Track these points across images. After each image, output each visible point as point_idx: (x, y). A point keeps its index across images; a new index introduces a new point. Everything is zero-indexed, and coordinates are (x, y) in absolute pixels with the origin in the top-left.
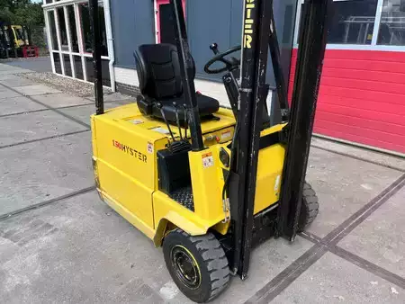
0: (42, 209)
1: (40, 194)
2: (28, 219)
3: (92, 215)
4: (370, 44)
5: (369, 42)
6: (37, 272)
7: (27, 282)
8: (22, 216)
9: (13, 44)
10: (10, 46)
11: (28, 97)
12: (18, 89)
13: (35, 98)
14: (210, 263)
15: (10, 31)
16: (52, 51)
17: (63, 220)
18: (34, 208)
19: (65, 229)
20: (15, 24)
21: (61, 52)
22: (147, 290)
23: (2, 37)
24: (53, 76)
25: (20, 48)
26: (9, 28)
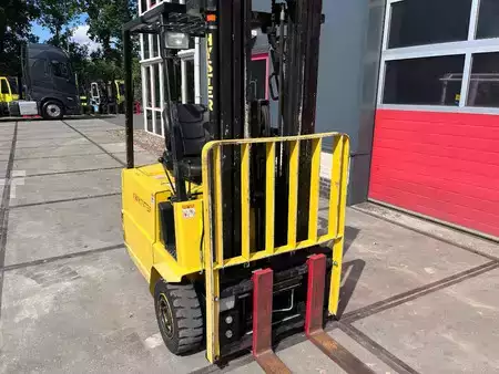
0: (75, 259)
1: (80, 245)
2: (60, 266)
3: (117, 268)
4: (457, 105)
5: (456, 103)
6: (47, 311)
7: (36, 316)
8: (56, 263)
9: (114, 97)
10: (112, 102)
11: (111, 154)
12: (104, 146)
13: (116, 155)
14: (179, 310)
15: (113, 85)
16: (145, 108)
17: (89, 270)
18: (68, 256)
19: (87, 278)
20: (120, 78)
21: (154, 109)
22: (134, 337)
23: (105, 92)
24: (144, 134)
25: (122, 104)
26: (113, 83)
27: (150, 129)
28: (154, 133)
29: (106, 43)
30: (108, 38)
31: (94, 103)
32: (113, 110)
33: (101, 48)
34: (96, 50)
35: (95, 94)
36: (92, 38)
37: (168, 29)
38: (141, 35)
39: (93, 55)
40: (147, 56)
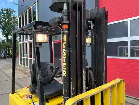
9: (9, 54)
10: (8, 54)
12: (4, 71)
13: (8, 75)
16: (19, 57)
20: (11, 48)
21: (22, 57)
23: (6, 52)
24: (19, 65)
25: (12, 55)
26: (9, 49)
27: (21, 64)
28: (22, 65)
29: (7, 37)
30: (8, 36)
31: (2, 55)
32: (8, 57)
33: (6, 39)
34: (4, 40)
35: (3, 52)
36: (3, 36)
37: (37, 33)
38: (19, 35)
39: (3, 41)
40: (20, 41)
